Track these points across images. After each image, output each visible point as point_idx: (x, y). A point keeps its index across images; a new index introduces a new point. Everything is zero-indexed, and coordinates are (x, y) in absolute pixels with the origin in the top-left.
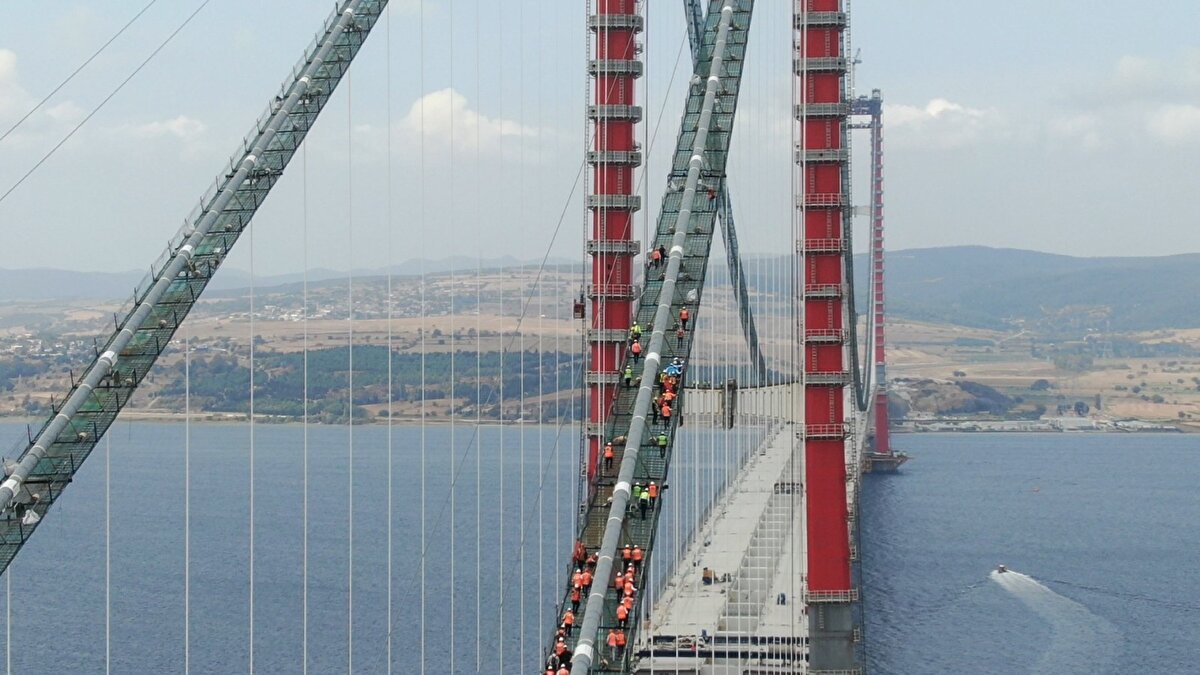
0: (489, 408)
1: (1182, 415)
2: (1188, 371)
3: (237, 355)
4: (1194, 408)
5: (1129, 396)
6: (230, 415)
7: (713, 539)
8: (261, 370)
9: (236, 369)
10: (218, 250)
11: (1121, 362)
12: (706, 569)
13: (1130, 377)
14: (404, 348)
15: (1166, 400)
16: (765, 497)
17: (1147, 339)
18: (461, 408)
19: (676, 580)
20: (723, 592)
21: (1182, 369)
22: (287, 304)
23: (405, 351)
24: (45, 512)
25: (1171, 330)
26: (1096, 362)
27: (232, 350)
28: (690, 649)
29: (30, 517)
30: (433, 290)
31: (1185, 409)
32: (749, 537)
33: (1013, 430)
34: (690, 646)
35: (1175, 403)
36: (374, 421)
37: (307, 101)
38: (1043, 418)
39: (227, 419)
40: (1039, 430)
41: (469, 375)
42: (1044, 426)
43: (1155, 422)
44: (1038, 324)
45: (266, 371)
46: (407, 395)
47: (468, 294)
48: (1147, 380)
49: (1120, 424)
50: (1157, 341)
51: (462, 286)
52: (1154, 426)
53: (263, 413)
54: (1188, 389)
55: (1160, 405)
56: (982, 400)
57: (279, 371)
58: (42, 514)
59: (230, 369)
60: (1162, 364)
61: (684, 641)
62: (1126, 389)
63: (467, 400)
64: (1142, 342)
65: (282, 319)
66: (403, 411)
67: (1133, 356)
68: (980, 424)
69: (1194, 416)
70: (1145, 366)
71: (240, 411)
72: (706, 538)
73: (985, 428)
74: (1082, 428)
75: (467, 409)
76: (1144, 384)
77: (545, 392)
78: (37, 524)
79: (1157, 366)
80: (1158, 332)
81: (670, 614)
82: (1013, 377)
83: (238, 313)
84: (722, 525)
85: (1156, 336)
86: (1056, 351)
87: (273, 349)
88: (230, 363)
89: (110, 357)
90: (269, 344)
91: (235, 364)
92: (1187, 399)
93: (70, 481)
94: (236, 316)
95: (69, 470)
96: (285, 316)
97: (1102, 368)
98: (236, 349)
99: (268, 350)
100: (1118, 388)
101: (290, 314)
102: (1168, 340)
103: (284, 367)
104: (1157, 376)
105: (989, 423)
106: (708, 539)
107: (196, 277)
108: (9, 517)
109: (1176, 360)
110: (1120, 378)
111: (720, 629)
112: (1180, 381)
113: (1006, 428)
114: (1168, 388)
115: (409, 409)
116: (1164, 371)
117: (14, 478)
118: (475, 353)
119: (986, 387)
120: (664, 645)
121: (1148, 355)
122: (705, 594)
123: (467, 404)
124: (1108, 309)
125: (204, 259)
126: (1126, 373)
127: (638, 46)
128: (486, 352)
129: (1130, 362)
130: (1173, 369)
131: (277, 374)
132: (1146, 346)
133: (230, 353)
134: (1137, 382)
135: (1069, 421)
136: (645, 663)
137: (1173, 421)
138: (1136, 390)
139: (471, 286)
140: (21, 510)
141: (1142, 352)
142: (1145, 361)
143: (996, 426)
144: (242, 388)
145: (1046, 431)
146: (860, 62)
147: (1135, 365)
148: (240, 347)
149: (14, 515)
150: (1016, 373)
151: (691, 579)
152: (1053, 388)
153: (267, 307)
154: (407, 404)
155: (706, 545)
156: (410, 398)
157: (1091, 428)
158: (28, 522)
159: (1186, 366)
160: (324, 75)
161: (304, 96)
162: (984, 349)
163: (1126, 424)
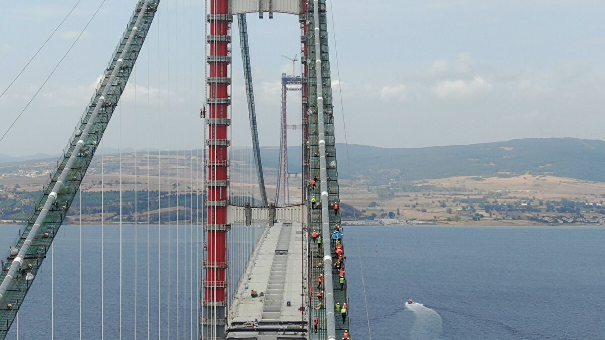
0: (126, 216)
1: (435, 217)
2: (436, 198)
3: (7, 193)
4: (440, 214)
5: (411, 209)
6: (5, 221)
7: (252, 276)
8: (19, 200)
9: (7, 200)
10: (95, 142)
11: (406, 194)
12: (252, 290)
13: (411, 201)
14: (87, 189)
15: (427, 211)
16: (272, 256)
17: (417, 184)
18: (113, 217)
19: (238, 295)
20: (261, 301)
21: (433, 197)
22: (29, 169)
23: (86, 191)
24: (36, 274)
25: (427, 180)
26: (395, 194)
27: (5, 191)
28: (251, 328)
29: (29, 276)
30: (97, 163)
31: (436, 215)
32: (268, 275)
33: (363, 225)
34: (251, 327)
35: (432, 212)
36: (72, 223)
37: (122, 71)
38: (375, 219)
39: (3, 223)
40: (374, 224)
41: (117, 202)
42: (376, 223)
43: (424, 221)
44: (369, 177)
45: (21, 200)
46: (88, 211)
47: (113, 165)
48: (419, 202)
49: (409, 221)
50: (421, 185)
51: (110, 161)
52: (424, 222)
53: (20, 220)
54: (436, 206)
55: (426, 213)
56: (348, 211)
57: (27, 201)
58: (35, 274)
59: (4, 199)
60: (424, 195)
61: (248, 324)
62: (409, 206)
63: (116, 213)
64: (414, 185)
65: (27, 177)
66: (85, 218)
67: (411, 191)
68: (348, 222)
69: (440, 218)
70: (417, 196)
71: (9, 219)
72: (248, 276)
73: (350, 224)
74: (393, 224)
75: (116, 217)
76: (417, 204)
77: (152, 209)
78: (33, 279)
79: (422, 196)
80: (420, 181)
81: (238, 312)
82: (361, 201)
83: (6, 174)
84: (254, 270)
85: (421, 183)
86: (378, 189)
87: (24, 190)
88: (4, 197)
89: (54, 195)
90: (22, 188)
91: (7, 197)
92: (436, 210)
93: (45, 257)
94: (5, 175)
95: (44, 252)
96: (28, 175)
97: (399, 197)
98: (7, 190)
99: (22, 191)
100: (406, 206)
101: (30, 174)
102: (426, 184)
103: (30, 199)
104: (422, 200)
105: (352, 222)
106: (250, 277)
107: (86, 155)
108: (17, 276)
109: (430, 193)
110: (406, 201)
111: (262, 318)
112: (433, 202)
113: (359, 224)
114: (428, 205)
115: (89, 217)
116: (425, 198)
117: (20, 257)
118: (119, 192)
119: (349, 206)
120: (240, 327)
121: (418, 191)
122: (253, 302)
123: (115, 215)
124: (399, 171)
125: (87, 146)
126: (409, 199)
127: (229, 50)
128: (124, 191)
129: (410, 194)
130: (429, 197)
131: (26, 202)
132: (417, 187)
133: (4, 192)
134: (414, 203)
135: (387, 221)
136: (231, 335)
137: (432, 220)
138: (414, 206)
139: (115, 161)
140: (24, 273)
141: (415, 190)
142: (417, 193)
143: (355, 223)
144: (10, 208)
145: (377, 225)
146: (297, 61)
147: (413, 195)
148: (9, 189)
149: (20, 275)
150: (361, 199)
151: (245, 295)
152: (378, 206)
153: (19, 171)
154: (88, 215)
155: (249, 279)
156: (89, 212)
157: (397, 223)
158: (29, 279)
159: (435, 196)
160: (127, 59)
161: (121, 68)
162: (346, 188)
163: (412, 221)
